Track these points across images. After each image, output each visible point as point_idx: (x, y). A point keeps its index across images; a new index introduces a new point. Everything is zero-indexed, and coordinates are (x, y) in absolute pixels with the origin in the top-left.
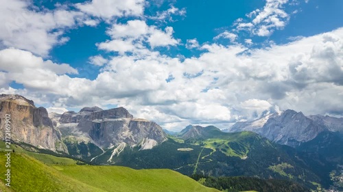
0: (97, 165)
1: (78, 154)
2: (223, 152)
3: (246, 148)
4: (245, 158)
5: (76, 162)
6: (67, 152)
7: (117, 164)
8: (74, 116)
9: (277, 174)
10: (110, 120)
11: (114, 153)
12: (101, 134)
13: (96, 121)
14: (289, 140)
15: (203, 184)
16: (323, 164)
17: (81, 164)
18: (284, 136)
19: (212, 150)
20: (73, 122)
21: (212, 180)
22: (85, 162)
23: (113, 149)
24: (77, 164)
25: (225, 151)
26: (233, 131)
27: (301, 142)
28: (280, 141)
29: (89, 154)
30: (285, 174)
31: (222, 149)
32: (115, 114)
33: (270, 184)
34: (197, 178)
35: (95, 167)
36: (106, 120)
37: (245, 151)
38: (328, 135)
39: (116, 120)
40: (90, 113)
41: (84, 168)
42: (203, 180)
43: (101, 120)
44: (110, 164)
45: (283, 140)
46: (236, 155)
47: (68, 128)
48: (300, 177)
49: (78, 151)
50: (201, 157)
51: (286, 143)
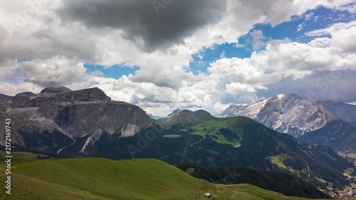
0: (65, 157)
1: (40, 146)
2: (214, 139)
3: (239, 135)
4: (238, 146)
5: (36, 156)
6: (23, 144)
7: (91, 156)
8: (32, 98)
9: (276, 166)
10: (81, 103)
11: (87, 142)
12: (71, 120)
13: (64, 104)
14: (290, 129)
15: (192, 174)
16: (335, 159)
17: (44, 158)
18: (283, 124)
19: (202, 137)
20: (32, 106)
21: (201, 170)
22: (50, 154)
23: (87, 137)
24: (38, 158)
25: (216, 138)
26: (225, 116)
27: (305, 132)
28: (279, 128)
29: (55, 145)
30: (285, 167)
31: (213, 136)
32: (88, 96)
33: (268, 177)
34: (184, 168)
35: (63, 160)
36: (76, 102)
37: (238, 139)
38: (341, 125)
39: (90, 102)
40: (54, 94)
41: (47, 162)
42: (192, 170)
43: (70, 103)
44: (83, 155)
45: (283, 127)
46: (228, 143)
47: (24, 113)
48: (303, 171)
49: (39, 142)
50: (189, 145)
51: (286, 132)
